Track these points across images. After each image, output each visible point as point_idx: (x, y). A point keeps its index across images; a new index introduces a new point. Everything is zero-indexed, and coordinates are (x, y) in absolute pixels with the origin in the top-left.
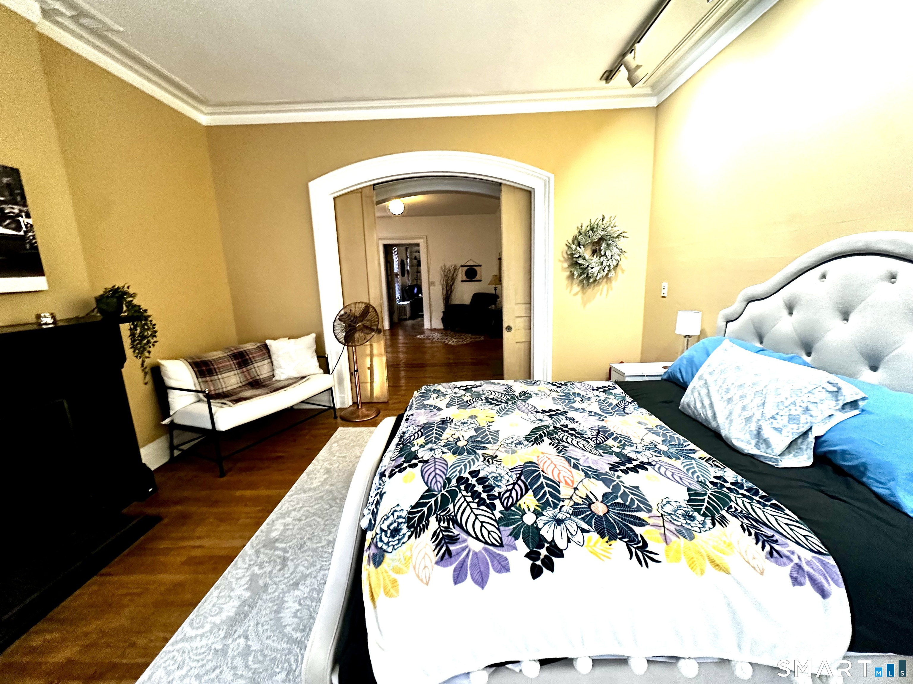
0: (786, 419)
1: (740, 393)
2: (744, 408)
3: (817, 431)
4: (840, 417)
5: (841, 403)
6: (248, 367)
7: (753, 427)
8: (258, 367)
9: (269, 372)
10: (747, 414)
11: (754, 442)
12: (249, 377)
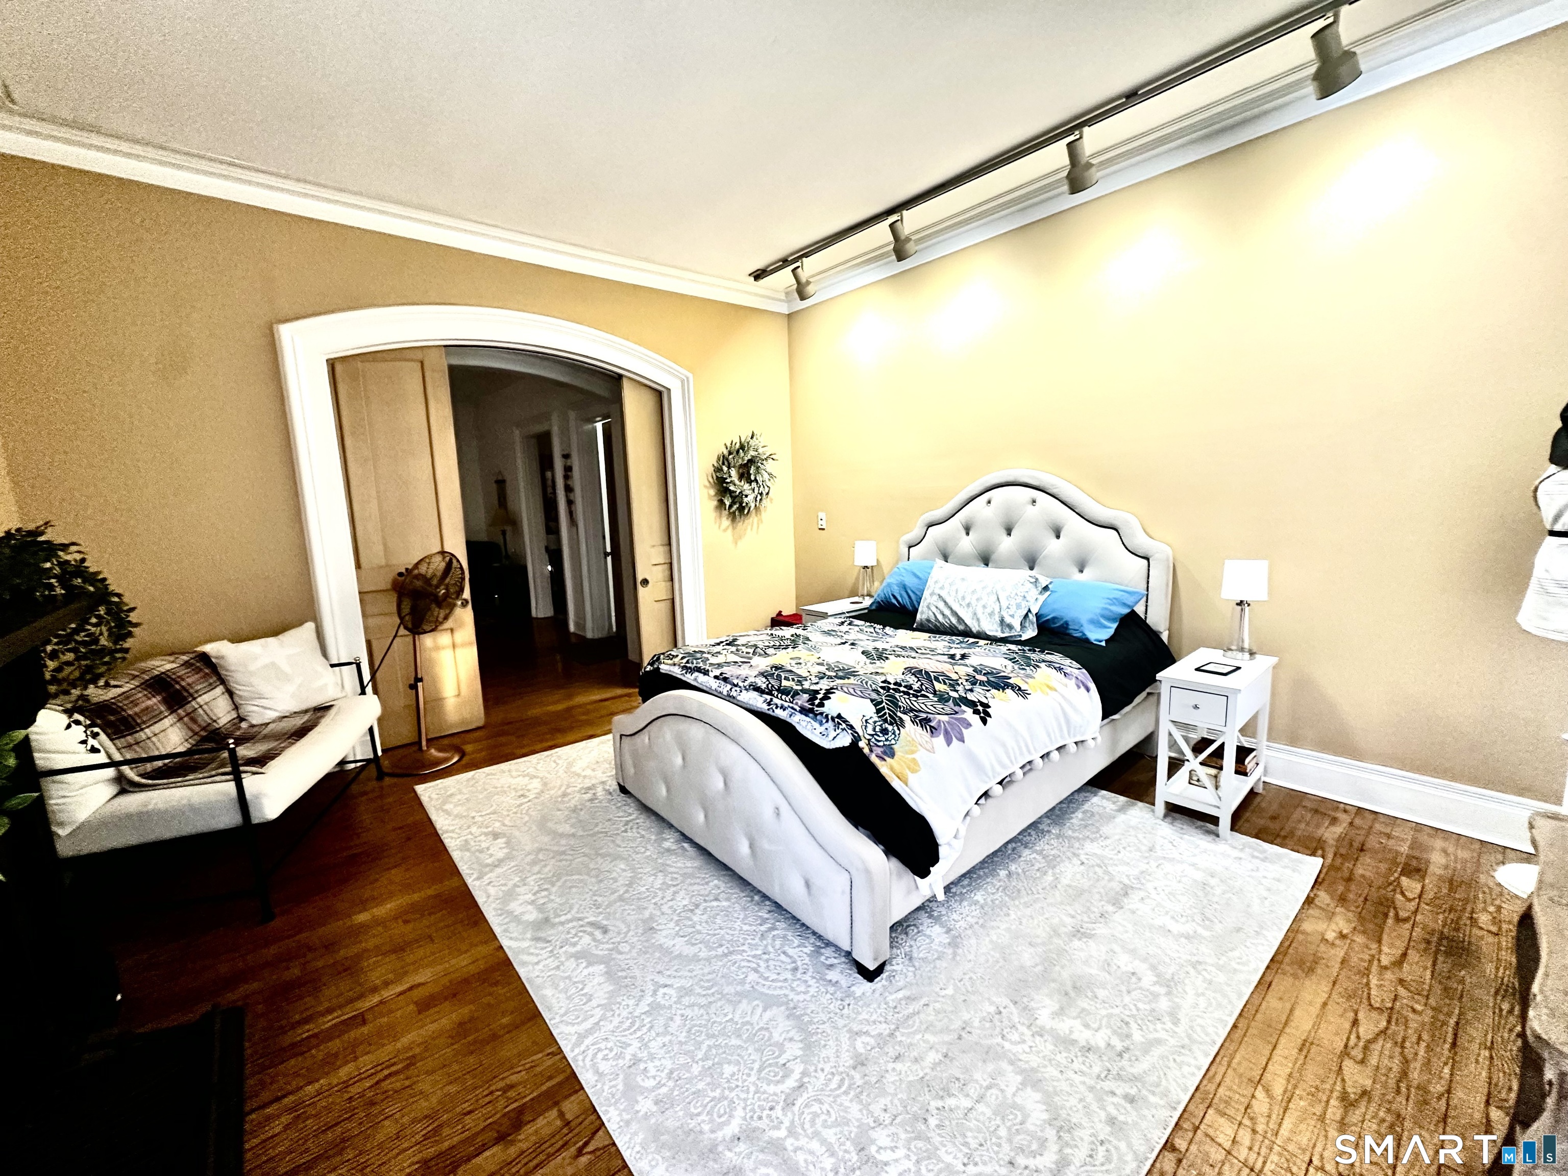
0: (1015, 607)
1: (975, 597)
2: (984, 607)
3: (1035, 610)
4: (1042, 598)
5: (1040, 589)
6: (188, 708)
7: (997, 619)
8: (206, 704)
9: (229, 712)
10: (989, 610)
11: (999, 629)
12: (197, 729)
